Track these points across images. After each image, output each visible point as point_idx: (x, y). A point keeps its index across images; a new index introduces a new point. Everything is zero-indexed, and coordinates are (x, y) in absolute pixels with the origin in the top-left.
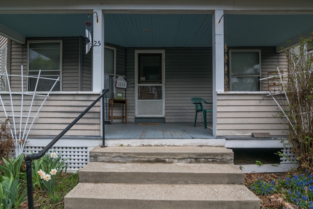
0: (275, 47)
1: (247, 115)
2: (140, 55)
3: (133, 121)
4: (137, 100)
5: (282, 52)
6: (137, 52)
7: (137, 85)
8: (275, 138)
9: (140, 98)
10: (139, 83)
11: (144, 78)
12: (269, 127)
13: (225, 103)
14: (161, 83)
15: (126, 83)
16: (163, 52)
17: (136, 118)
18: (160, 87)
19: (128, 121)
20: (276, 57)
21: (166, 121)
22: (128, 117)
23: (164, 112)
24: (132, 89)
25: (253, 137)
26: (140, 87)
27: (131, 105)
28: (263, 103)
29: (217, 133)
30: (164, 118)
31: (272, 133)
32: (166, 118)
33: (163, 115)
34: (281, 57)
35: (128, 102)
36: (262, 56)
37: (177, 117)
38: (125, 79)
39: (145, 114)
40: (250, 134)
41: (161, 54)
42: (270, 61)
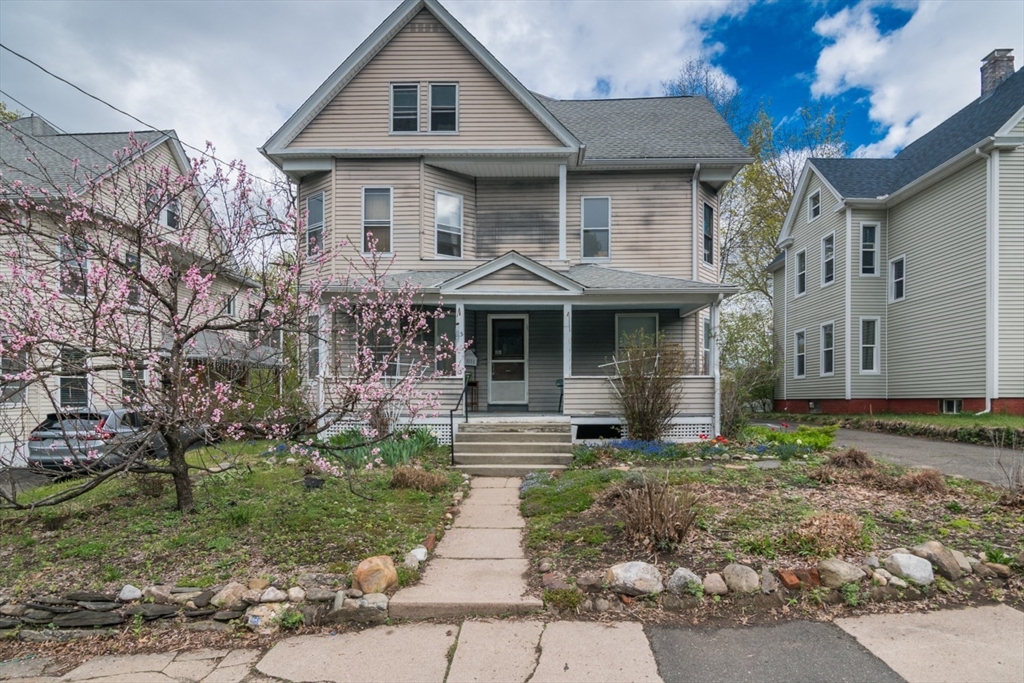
0: (678, 310)
1: (591, 396)
2: (494, 321)
3: (486, 409)
4: (490, 381)
5: (688, 317)
6: (491, 317)
7: (490, 362)
8: (613, 416)
9: (494, 378)
10: (493, 358)
11: (500, 352)
12: (610, 407)
13: (572, 386)
14: (523, 358)
15: (476, 359)
16: (525, 317)
17: (490, 405)
18: (523, 364)
19: (480, 409)
20: (680, 323)
21: (530, 409)
22: (480, 404)
23: (526, 397)
24: (484, 366)
25: (596, 416)
26: (496, 364)
27: (483, 388)
28: (605, 386)
29: (565, 412)
30: (526, 406)
31: (612, 412)
32: (530, 405)
33: (525, 402)
34: (685, 323)
35: (480, 384)
36: (660, 322)
37: (545, 404)
38: (475, 353)
39: (501, 400)
40: (593, 413)
41: (523, 320)
42: (671, 328)
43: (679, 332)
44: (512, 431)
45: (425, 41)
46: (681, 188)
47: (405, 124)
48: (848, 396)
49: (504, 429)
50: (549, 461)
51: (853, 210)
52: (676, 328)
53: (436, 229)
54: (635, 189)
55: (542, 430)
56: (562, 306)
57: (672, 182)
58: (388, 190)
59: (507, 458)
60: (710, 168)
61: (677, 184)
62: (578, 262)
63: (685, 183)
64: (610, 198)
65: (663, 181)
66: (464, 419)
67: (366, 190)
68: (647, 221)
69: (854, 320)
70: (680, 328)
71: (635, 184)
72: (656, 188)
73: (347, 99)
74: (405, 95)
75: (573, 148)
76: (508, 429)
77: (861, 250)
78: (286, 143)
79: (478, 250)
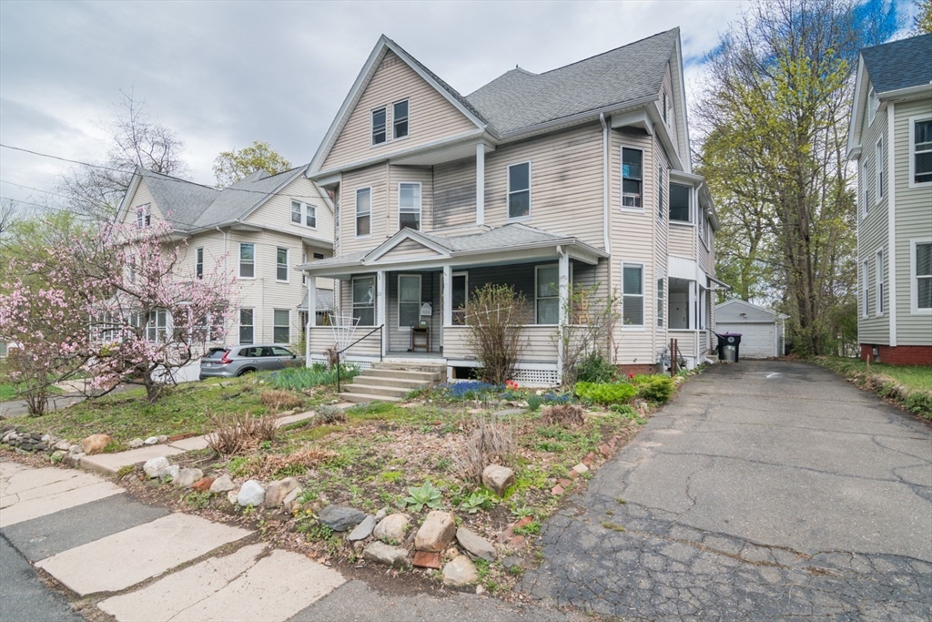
13: (450, 334)
15: (431, 310)
16: (465, 274)
20: (593, 271)
24: (437, 315)
25: (465, 360)
27: (436, 333)
29: (445, 355)
31: (477, 356)
35: (434, 330)
38: (432, 305)
40: (463, 357)
41: (464, 277)
42: (584, 276)
43: (592, 279)
44: (402, 369)
45: (392, 72)
46: (593, 139)
47: (379, 138)
48: (893, 343)
49: (396, 367)
50: (399, 394)
51: (896, 105)
52: (588, 275)
53: (399, 212)
54: (552, 149)
55: (421, 370)
56: (443, 268)
57: (584, 135)
58: (369, 189)
59: (375, 390)
60: (621, 113)
61: (590, 136)
62: (505, 223)
63: (598, 134)
64: (530, 162)
65: (577, 137)
66: (380, 359)
67: (358, 191)
68: (562, 177)
69: (901, 247)
70: (593, 275)
71: (552, 145)
72: (570, 144)
73: (349, 130)
74: (379, 117)
75: (481, 128)
76: (399, 367)
77: (912, 152)
78: (318, 168)
79: (434, 223)
